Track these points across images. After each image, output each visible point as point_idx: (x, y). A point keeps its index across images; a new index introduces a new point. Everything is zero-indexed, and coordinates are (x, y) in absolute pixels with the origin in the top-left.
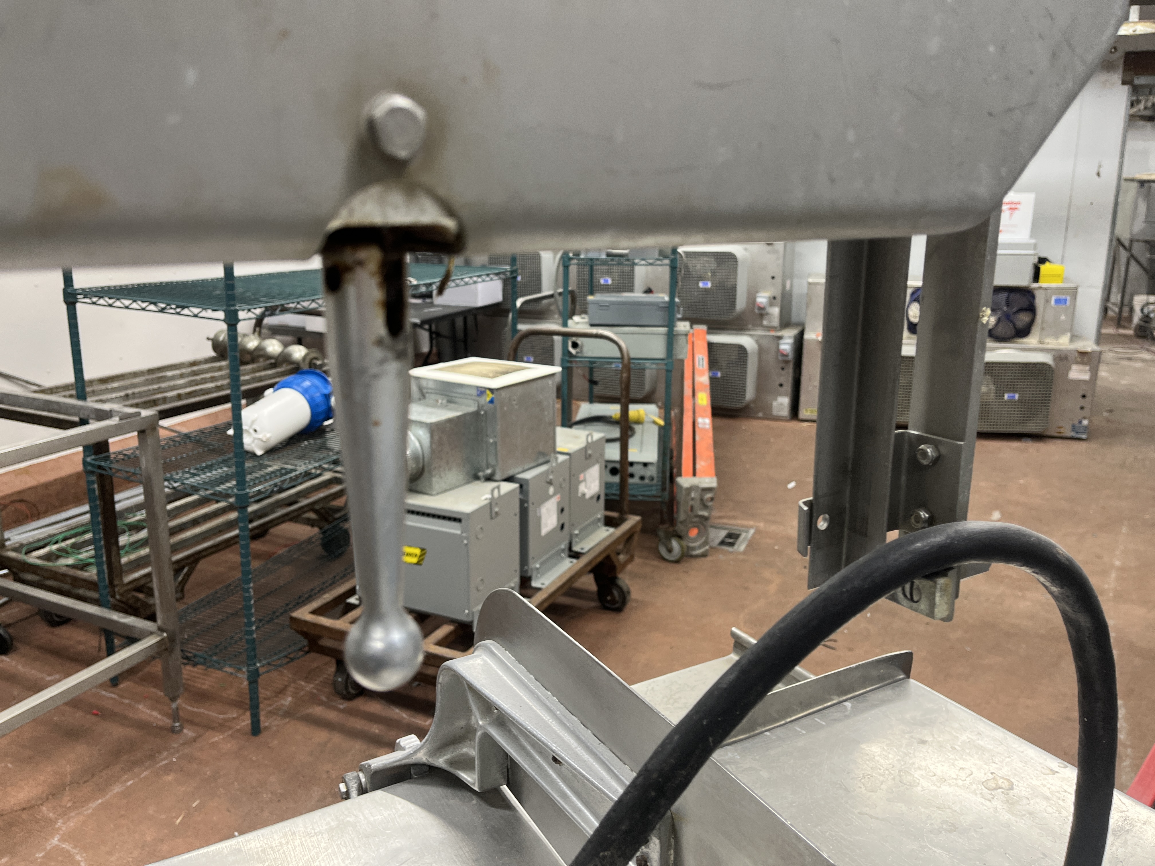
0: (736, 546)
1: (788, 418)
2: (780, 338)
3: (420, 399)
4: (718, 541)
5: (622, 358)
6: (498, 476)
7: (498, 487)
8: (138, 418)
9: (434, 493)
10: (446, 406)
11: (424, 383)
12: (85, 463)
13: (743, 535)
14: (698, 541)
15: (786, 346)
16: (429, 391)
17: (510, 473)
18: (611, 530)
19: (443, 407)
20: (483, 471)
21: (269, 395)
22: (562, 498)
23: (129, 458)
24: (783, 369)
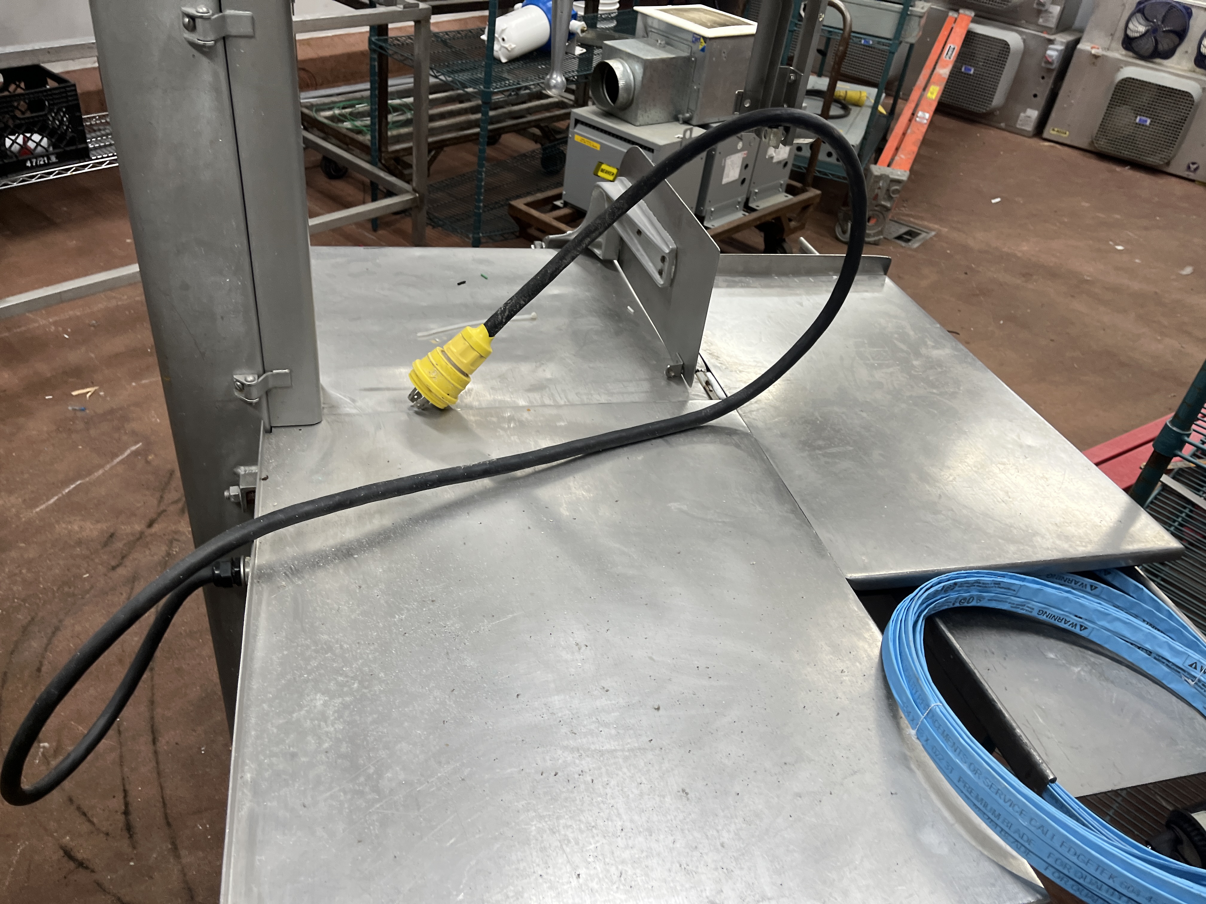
0: (910, 244)
1: (1031, 134)
2: (1051, 42)
3: (644, 37)
4: (896, 235)
5: (843, 30)
6: (694, 122)
7: (691, 130)
8: (416, 9)
9: (638, 124)
10: (664, 47)
11: (650, 22)
12: (370, 42)
13: (923, 235)
14: (874, 229)
15: (1054, 53)
16: (653, 30)
17: (706, 121)
18: (790, 197)
19: (662, 47)
20: (683, 114)
21: (518, 9)
22: (748, 154)
23: (403, 44)
24: (1043, 78)
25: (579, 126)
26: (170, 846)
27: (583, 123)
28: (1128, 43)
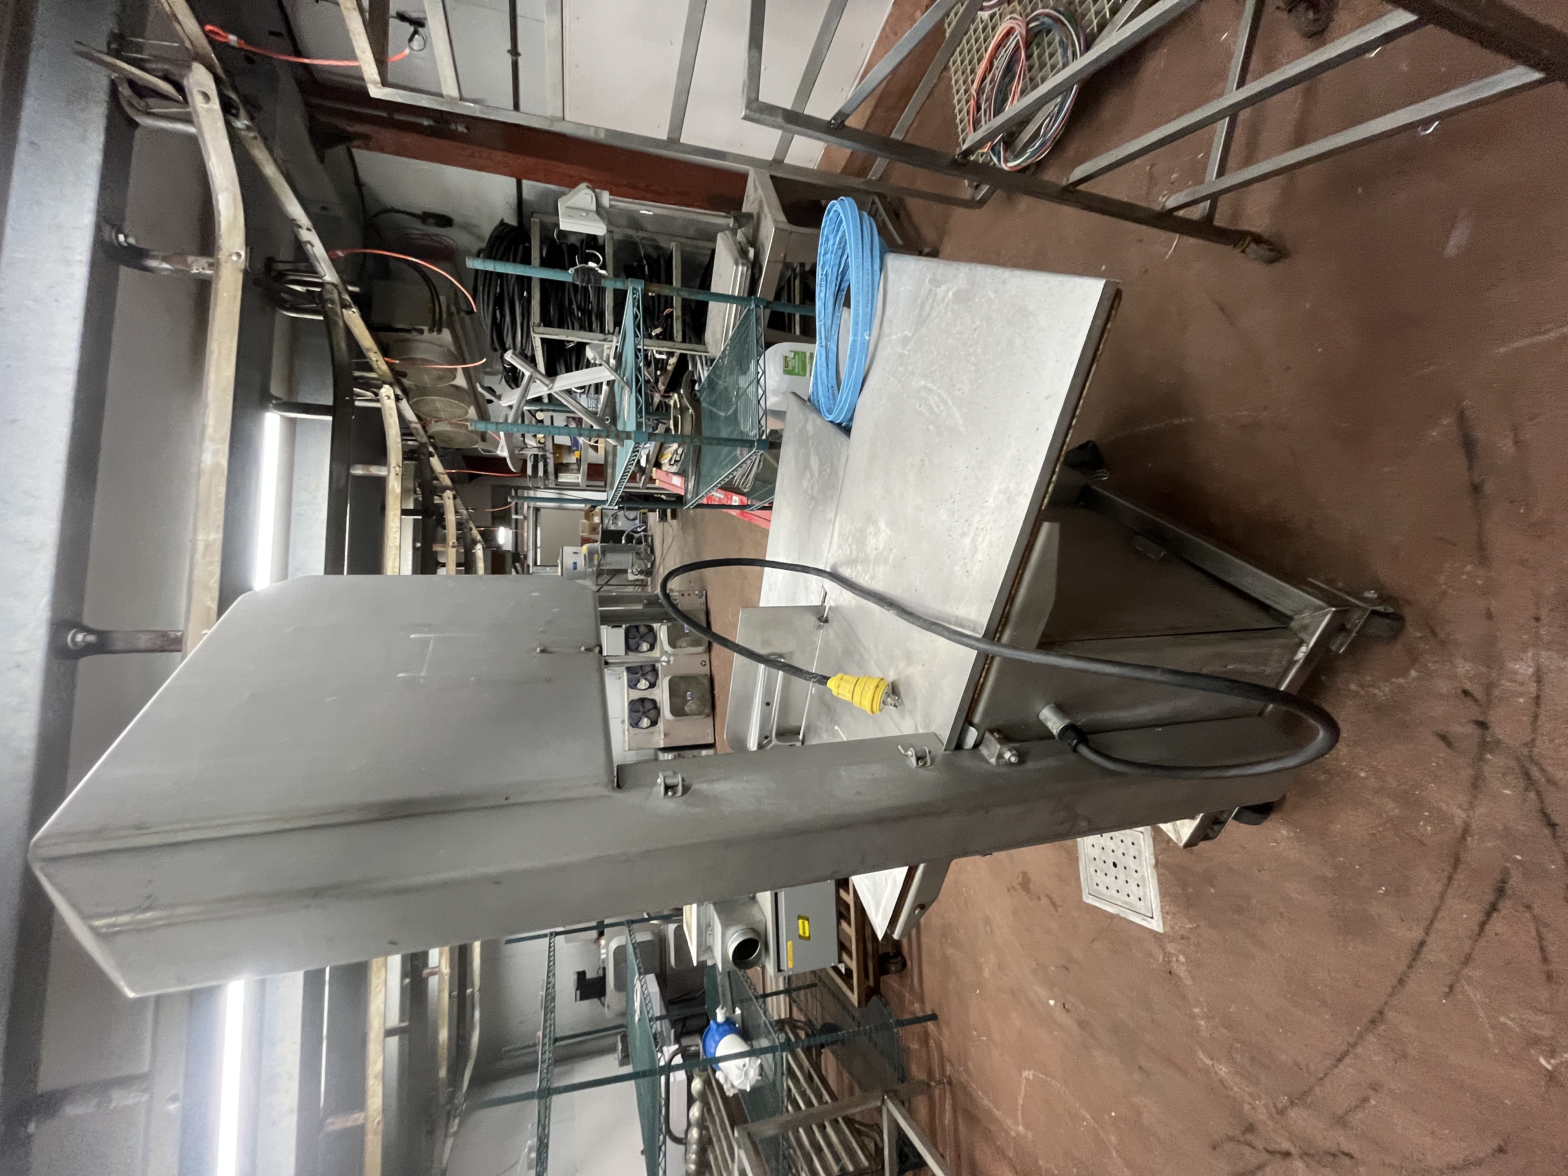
10: (711, 924)
11: (700, 950)
15: (669, 756)
19: (712, 927)
25: (782, 968)
26: (1469, 839)
27: (779, 966)
28: (654, 723)
